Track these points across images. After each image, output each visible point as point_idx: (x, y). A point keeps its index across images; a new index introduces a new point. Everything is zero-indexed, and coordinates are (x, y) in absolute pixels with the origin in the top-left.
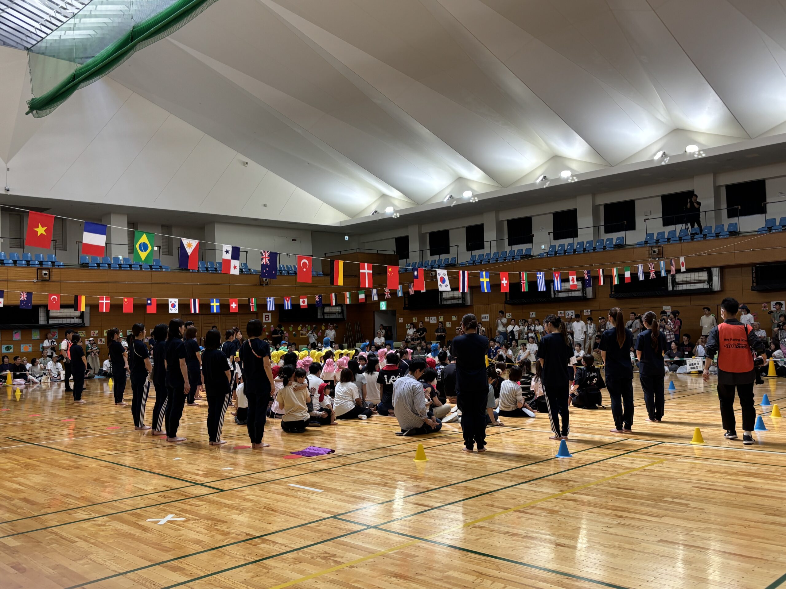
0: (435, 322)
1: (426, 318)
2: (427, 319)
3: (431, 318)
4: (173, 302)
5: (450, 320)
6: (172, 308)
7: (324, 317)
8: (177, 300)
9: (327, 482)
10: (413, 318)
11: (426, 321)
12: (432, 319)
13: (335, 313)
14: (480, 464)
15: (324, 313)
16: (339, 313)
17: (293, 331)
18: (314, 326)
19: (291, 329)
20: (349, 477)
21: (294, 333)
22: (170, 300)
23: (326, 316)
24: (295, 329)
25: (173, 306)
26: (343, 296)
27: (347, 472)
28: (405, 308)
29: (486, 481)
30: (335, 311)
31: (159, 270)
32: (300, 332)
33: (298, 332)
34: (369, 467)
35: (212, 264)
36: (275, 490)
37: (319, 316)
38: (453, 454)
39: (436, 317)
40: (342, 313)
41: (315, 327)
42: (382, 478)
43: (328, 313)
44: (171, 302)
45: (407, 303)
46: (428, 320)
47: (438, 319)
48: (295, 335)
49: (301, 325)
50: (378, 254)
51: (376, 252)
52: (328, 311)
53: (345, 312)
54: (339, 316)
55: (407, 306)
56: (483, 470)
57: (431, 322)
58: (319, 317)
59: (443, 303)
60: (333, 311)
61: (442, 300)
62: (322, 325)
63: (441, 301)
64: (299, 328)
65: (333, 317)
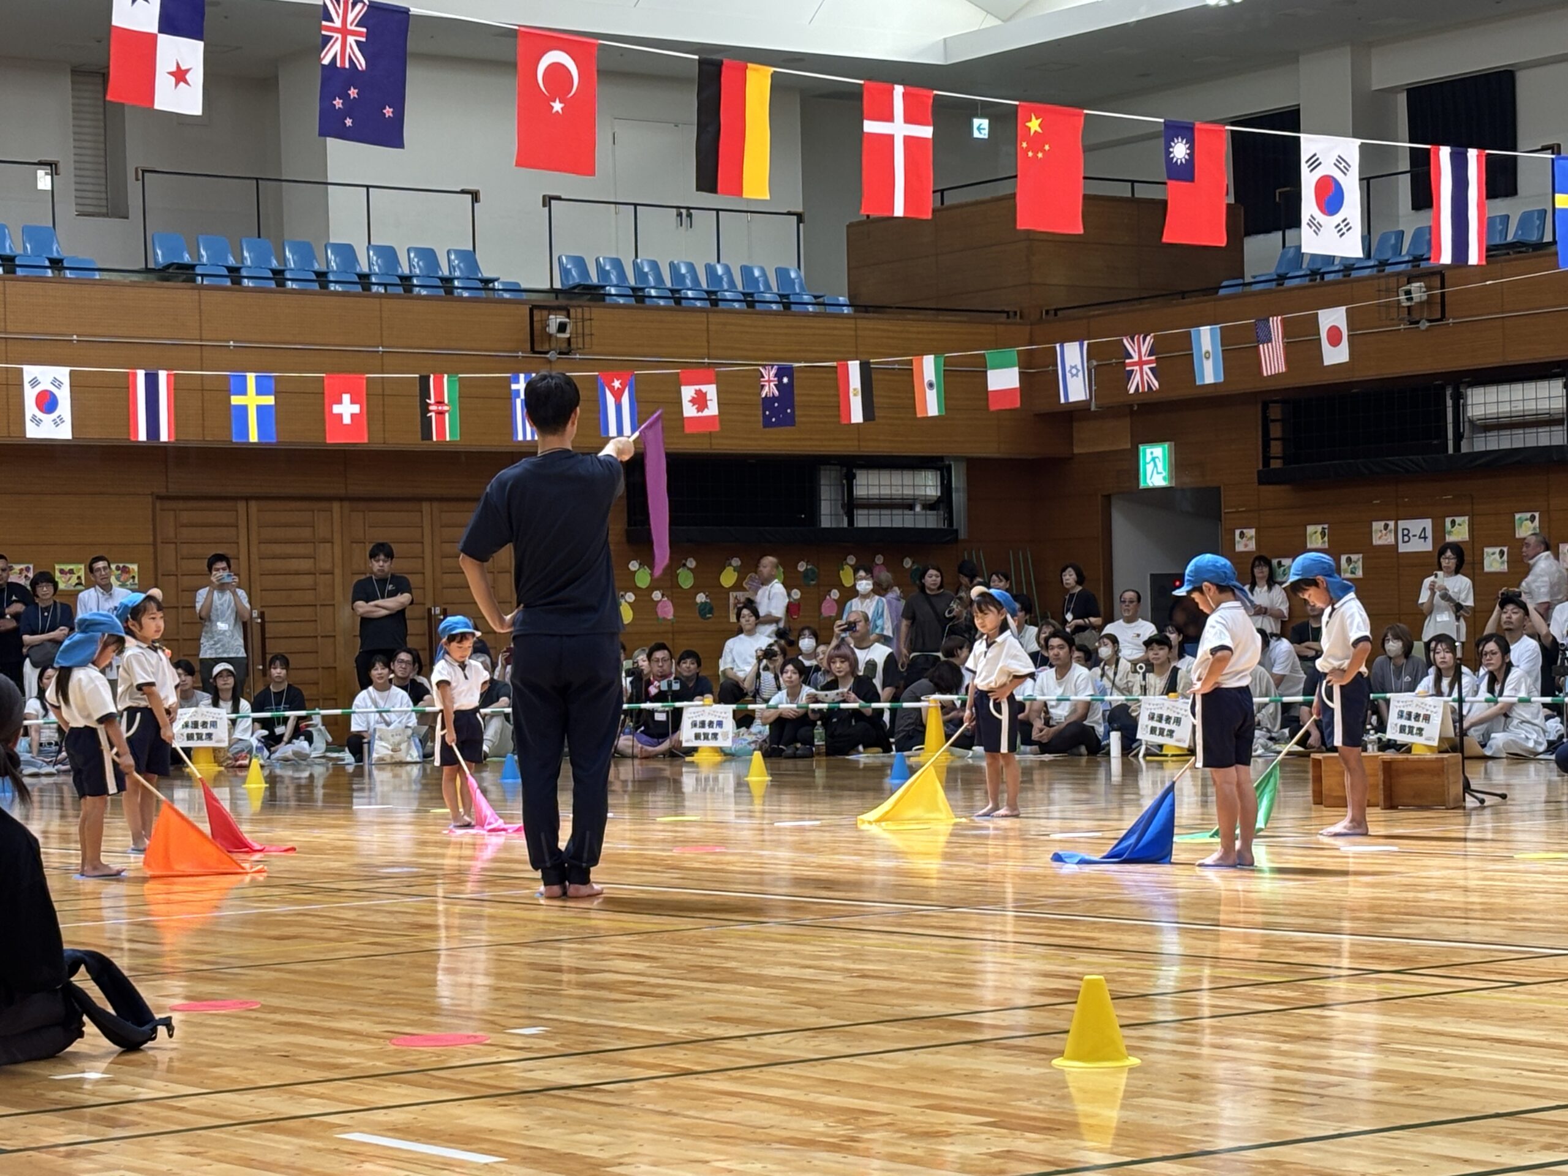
0: (1427, 546)
1: (1378, 526)
2: (1381, 535)
3: (1402, 524)
4: (46, 385)
5: (1506, 537)
6: (40, 415)
7: (851, 522)
8: (63, 373)
9: (546, 1132)
10: (1310, 529)
11: (1376, 541)
12: (1407, 533)
13: (907, 505)
14: (1411, 1083)
15: (851, 505)
16: (930, 506)
17: (696, 589)
18: (802, 567)
19: (686, 580)
20: (675, 1115)
21: (701, 598)
22: (30, 371)
23: (864, 520)
24: (707, 580)
25: (47, 402)
26: (908, 375)
27: (677, 1097)
28: (1266, 477)
29: (1404, 1145)
30: (908, 492)
31: (49, 273)
32: (732, 595)
33: (719, 593)
34: (803, 1082)
35: (305, 252)
36: (256, 1154)
37: (829, 516)
38: (1285, 1047)
39: (1428, 523)
40: (943, 503)
41: (806, 574)
42: (844, 1122)
43: (872, 504)
44: (34, 382)
45: (1276, 448)
46: (1390, 539)
47: (1439, 531)
48: (705, 610)
49: (736, 562)
50: (1133, 200)
51: (1124, 191)
52: (874, 492)
53: (959, 498)
54: (931, 521)
55: (1276, 464)
56: (1415, 1106)
57: (1403, 548)
58: (826, 523)
59: (1464, 449)
60: (897, 492)
61: (1467, 430)
62: (841, 563)
63: (1458, 437)
64: (728, 578)
65: (897, 523)
